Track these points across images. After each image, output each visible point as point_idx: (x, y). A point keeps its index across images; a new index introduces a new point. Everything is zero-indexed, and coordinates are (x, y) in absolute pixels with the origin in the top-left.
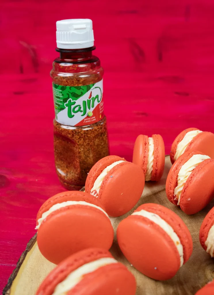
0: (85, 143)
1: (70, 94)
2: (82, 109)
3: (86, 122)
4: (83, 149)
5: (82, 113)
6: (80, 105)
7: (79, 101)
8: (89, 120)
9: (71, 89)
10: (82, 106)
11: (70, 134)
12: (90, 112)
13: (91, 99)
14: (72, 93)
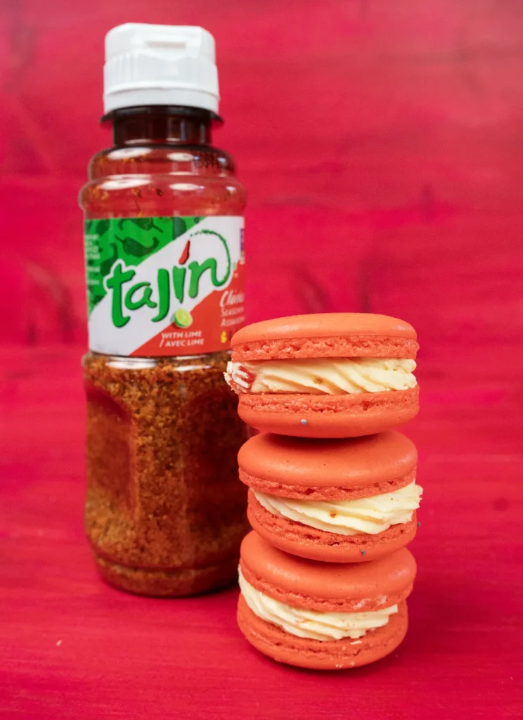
0: (158, 418)
1: (120, 245)
2: (155, 298)
3: (168, 344)
4: (154, 437)
5: (155, 312)
6: (149, 284)
7: (147, 270)
8: (177, 339)
9: (121, 228)
10: (155, 287)
11: (114, 381)
12: (183, 310)
13: (186, 266)
14: (124, 242)
